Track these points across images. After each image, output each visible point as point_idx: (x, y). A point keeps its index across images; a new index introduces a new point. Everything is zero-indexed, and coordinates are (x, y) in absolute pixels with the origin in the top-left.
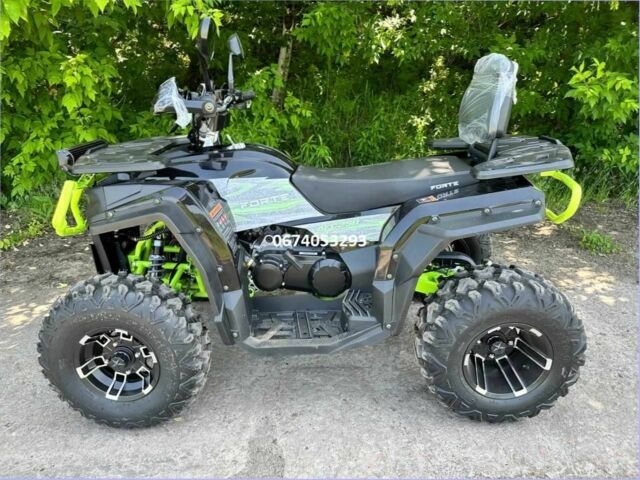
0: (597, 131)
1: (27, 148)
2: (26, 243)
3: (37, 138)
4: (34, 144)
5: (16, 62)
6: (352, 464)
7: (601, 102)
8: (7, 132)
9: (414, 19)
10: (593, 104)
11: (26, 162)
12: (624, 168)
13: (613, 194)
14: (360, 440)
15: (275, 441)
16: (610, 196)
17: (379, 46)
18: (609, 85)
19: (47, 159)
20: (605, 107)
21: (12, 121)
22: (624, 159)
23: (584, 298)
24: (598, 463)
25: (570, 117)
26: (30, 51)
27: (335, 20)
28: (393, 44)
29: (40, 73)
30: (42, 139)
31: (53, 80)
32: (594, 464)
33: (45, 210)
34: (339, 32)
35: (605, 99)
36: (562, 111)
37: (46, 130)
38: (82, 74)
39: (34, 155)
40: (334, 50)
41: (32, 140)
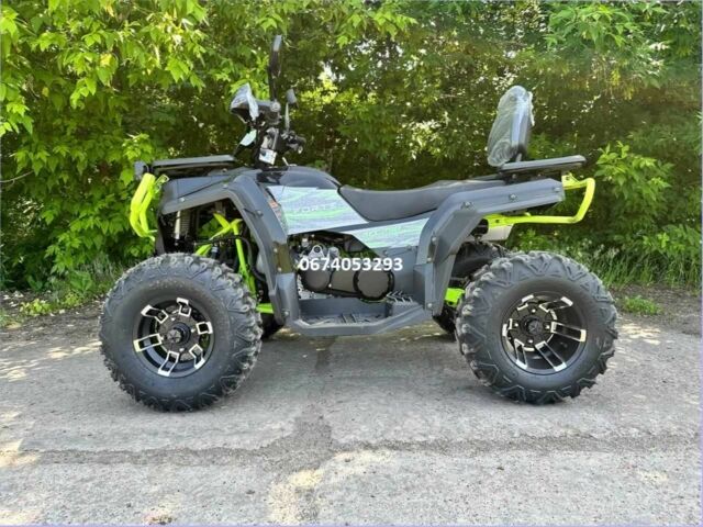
0: (635, 223)
1: (75, 226)
2: (62, 311)
3: (87, 217)
4: (83, 223)
5: (80, 144)
6: (398, 428)
7: (630, 180)
8: (57, 214)
9: (448, 120)
10: (621, 182)
11: (71, 240)
12: (665, 254)
13: (655, 278)
14: (406, 415)
15: (321, 418)
16: (653, 279)
17: (416, 143)
18: (634, 164)
19: (92, 238)
20: (633, 185)
21: (62, 205)
22: (664, 245)
23: (630, 341)
24: (642, 427)
25: (608, 216)
26: (95, 135)
27: (375, 116)
28: (429, 144)
29: (101, 154)
30: (91, 218)
31: (114, 157)
32: (638, 428)
33: (84, 284)
34: (379, 129)
35: (633, 178)
36: (600, 209)
37: (96, 209)
38: (142, 150)
39: (82, 233)
40: (375, 145)
41: (81, 220)
